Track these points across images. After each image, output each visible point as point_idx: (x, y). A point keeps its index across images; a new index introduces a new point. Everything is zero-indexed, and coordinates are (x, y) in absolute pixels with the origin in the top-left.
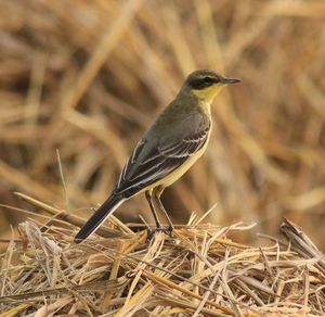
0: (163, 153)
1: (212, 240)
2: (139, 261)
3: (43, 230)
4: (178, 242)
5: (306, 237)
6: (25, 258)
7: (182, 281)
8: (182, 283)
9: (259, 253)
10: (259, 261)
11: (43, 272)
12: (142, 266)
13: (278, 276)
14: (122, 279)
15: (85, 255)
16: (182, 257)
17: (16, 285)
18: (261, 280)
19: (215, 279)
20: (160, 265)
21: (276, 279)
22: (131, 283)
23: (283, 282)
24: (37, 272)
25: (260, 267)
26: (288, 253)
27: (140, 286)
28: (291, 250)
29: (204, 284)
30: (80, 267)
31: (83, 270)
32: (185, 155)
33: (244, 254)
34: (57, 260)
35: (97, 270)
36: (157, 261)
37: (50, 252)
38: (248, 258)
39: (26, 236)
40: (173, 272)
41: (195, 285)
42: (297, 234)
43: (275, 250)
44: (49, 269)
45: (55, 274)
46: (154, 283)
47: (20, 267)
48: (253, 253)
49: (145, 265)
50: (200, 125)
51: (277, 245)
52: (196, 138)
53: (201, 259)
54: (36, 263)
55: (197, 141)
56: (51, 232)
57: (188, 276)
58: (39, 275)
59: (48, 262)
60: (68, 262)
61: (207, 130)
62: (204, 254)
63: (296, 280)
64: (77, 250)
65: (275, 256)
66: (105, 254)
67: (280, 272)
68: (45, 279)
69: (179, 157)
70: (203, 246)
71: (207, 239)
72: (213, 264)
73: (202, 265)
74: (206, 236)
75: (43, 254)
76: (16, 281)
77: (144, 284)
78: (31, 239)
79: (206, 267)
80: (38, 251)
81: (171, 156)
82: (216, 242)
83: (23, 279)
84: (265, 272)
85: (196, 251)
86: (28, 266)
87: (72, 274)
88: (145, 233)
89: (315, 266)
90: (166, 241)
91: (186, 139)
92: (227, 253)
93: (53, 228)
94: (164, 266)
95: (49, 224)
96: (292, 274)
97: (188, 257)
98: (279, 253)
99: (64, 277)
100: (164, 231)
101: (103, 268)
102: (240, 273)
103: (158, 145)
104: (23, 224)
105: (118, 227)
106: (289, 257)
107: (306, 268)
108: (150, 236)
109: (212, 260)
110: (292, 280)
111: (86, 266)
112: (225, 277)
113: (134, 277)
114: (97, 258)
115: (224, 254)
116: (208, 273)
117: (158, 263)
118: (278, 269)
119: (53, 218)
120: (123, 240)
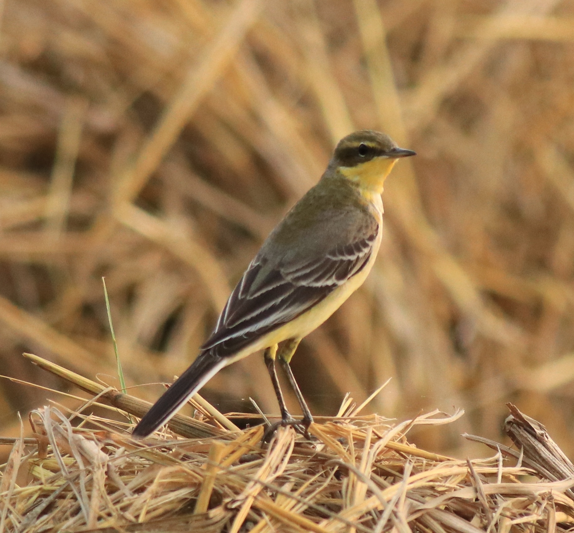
0: (289, 279)
1: (381, 444)
2: (247, 480)
3: (76, 421)
4: (319, 448)
5: (550, 442)
6: (41, 472)
7: (326, 517)
8: (324, 522)
9: (465, 470)
10: (466, 483)
11: (74, 498)
12: (252, 490)
13: (499, 511)
14: (217, 513)
15: (152, 468)
16: (326, 475)
17: (24, 520)
18: (468, 518)
19: (386, 516)
20: (287, 488)
21: (496, 516)
22: (232, 520)
23: (508, 523)
24: (62, 497)
25: (467, 494)
26: (518, 469)
27: (249, 525)
28: (524, 464)
29: (365, 524)
30: (140, 490)
31: (146, 495)
32: (330, 283)
33: (439, 470)
34: (99, 476)
35: (173, 496)
36: (281, 480)
37: (87, 462)
38: (446, 478)
39: (44, 433)
40: (309, 501)
41: (349, 525)
42: (534, 436)
43: (495, 464)
44: (85, 493)
45: (96, 502)
46: (274, 520)
47: (32, 488)
48: (455, 470)
49: (258, 487)
50: (359, 230)
51: (499, 455)
52: (351, 253)
53: (360, 478)
54: (61, 482)
55: (353, 258)
56: (88, 425)
57: (338, 509)
58: (66, 503)
59: (83, 480)
60: (119, 480)
61: (372, 238)
62: (366, 469)
63: (533, 518)
64: (137, 460)
65: (495, 475)
66: (186, 466)
67: (504, 504)
68: (78, 510)
69: (319, 284)
70: (364, 454)
71: (373, 442)
72: (382, 487)
73: (361, 489)
74: (370, 436)
75: (74, 465)
76: (24, 514)
77: (255, 523)
78: (53, 438)
79: (369, 493)
80: (65, 460)
81: (304, 283)
82: (389, 448)
83: (39, 509)
84: (476, 504)
85: (352, 464)
86: (47, 487)
87: (125, 502)
88: (259, 429)
89: (566, 494)
90: (297, 445)
91: (333, 253)
92: (408, 468)
93: (92, 418)
94: (293, 490)
95: (86, 412)
96: (525, 509)
97: (338, 475)
98: (501, 470)
99: (112, 508)
100: (293, 425)
101: (183, 493)
102: (431, 504)
103: (281, 265)
104: (39, 411)
105: (211, 419)
106: (519, 477)
107: (550, 498)
108: (269, 435)
109: (381, 479)
110: (525, 519)
111: (152, 488)
112: (403, 511)
113: (237, 509)
114: (172, 475)
115: (401, 470)
116: (373, 503)
117: (282, 484)
118: (499, 499)
119: (93, 401)
120: (218, 443)
